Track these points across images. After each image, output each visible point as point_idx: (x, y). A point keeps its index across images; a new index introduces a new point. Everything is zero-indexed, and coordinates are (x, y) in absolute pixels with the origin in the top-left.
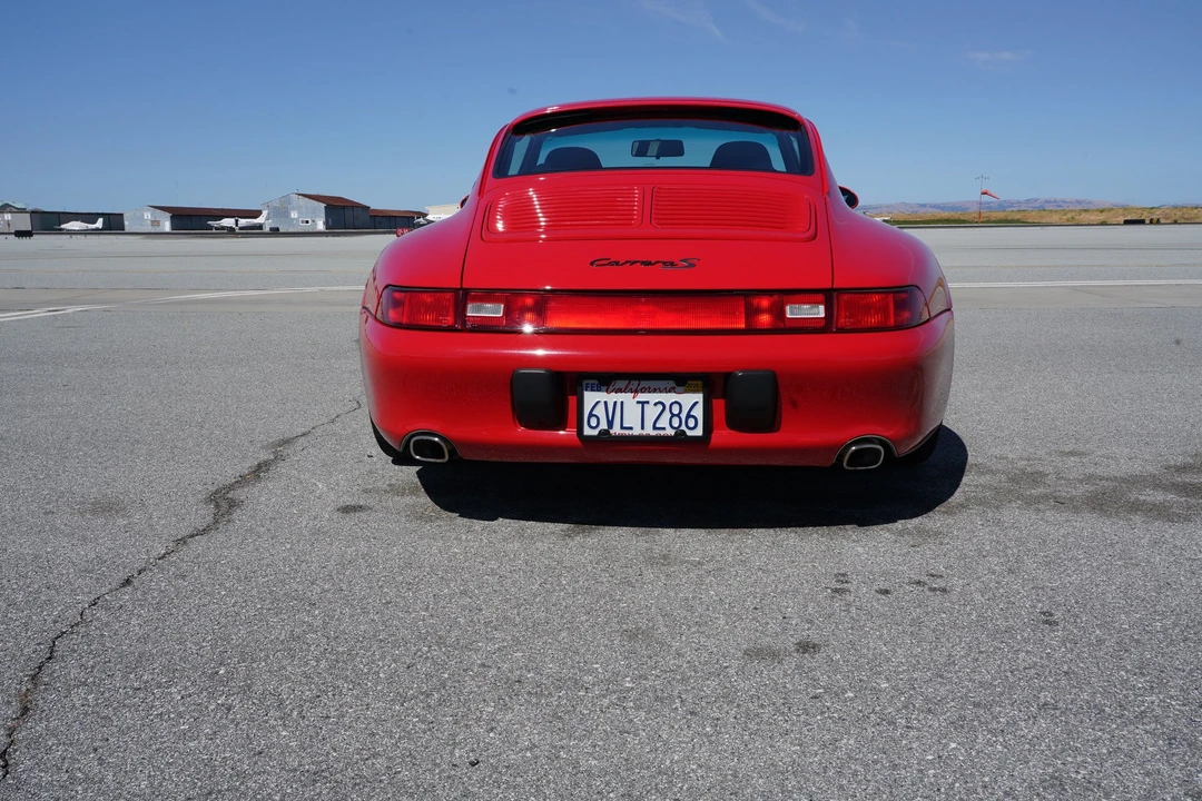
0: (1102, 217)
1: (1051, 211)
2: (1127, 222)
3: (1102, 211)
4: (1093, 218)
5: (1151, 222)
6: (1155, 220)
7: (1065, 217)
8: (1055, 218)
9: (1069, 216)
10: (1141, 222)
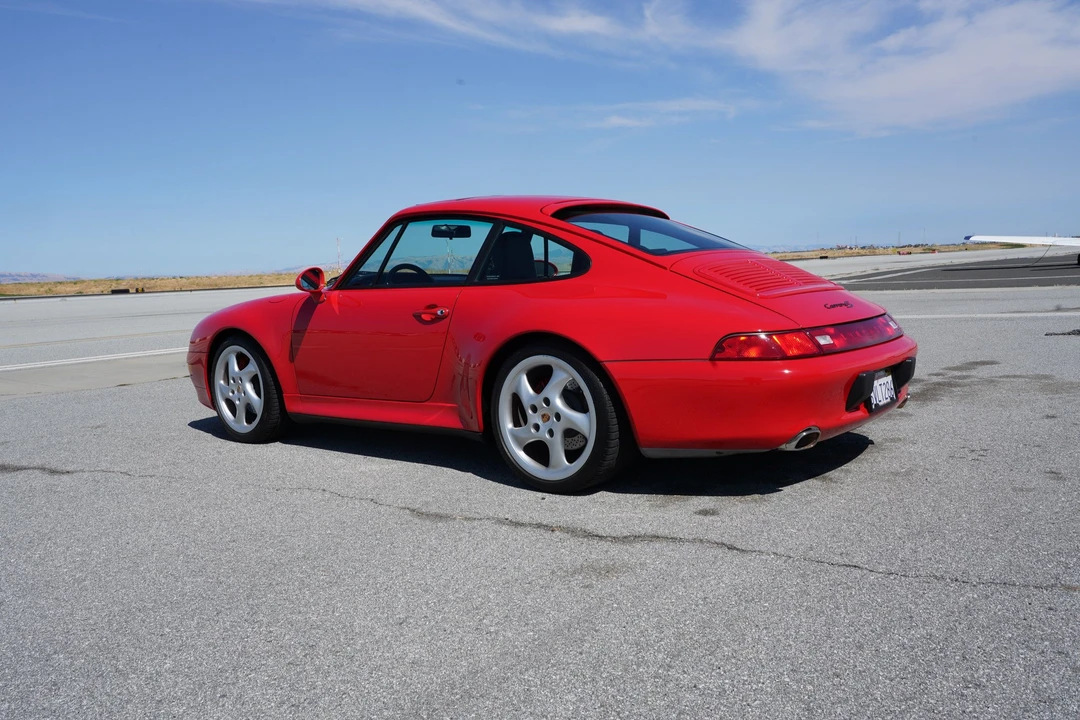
0: (77, 288)
1: (27, 284)
2: (115, 292)
3: (75, 283)
4: (71, 289)
5: (137, 291)
6: (140, 289)
7: (42, 289)
8: (33, 291)
9: (46, 288)
10: (126, 291)
